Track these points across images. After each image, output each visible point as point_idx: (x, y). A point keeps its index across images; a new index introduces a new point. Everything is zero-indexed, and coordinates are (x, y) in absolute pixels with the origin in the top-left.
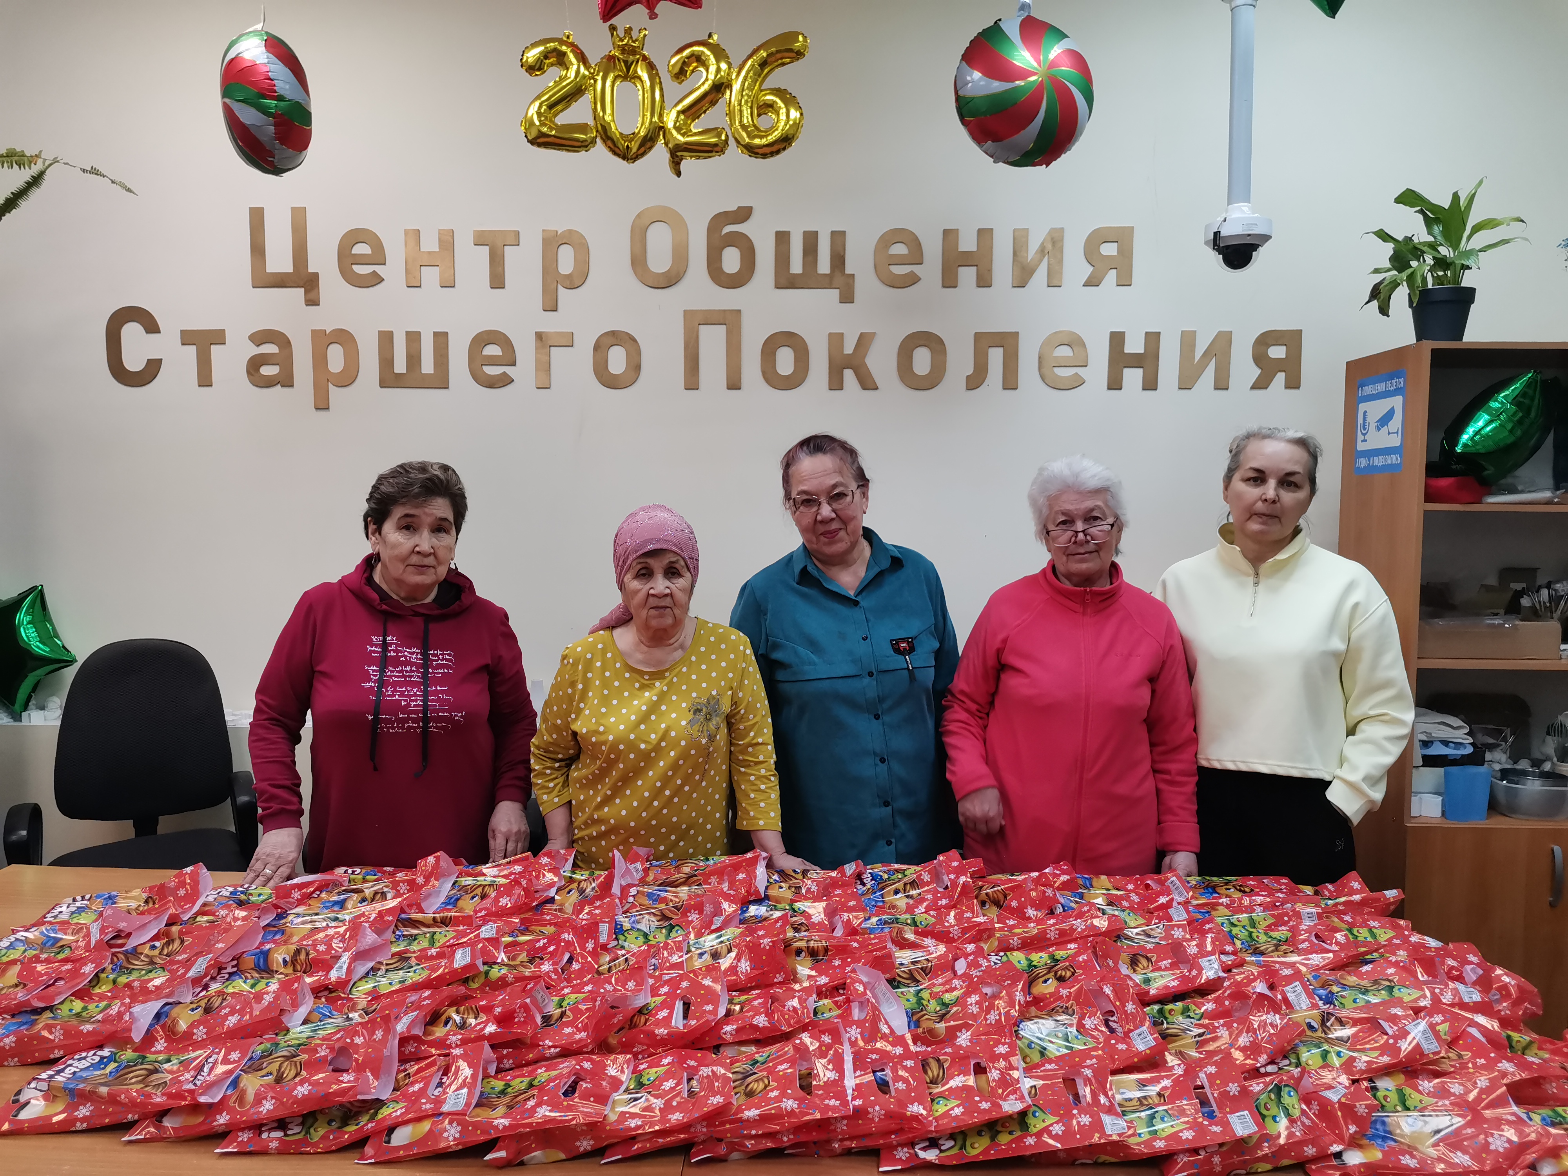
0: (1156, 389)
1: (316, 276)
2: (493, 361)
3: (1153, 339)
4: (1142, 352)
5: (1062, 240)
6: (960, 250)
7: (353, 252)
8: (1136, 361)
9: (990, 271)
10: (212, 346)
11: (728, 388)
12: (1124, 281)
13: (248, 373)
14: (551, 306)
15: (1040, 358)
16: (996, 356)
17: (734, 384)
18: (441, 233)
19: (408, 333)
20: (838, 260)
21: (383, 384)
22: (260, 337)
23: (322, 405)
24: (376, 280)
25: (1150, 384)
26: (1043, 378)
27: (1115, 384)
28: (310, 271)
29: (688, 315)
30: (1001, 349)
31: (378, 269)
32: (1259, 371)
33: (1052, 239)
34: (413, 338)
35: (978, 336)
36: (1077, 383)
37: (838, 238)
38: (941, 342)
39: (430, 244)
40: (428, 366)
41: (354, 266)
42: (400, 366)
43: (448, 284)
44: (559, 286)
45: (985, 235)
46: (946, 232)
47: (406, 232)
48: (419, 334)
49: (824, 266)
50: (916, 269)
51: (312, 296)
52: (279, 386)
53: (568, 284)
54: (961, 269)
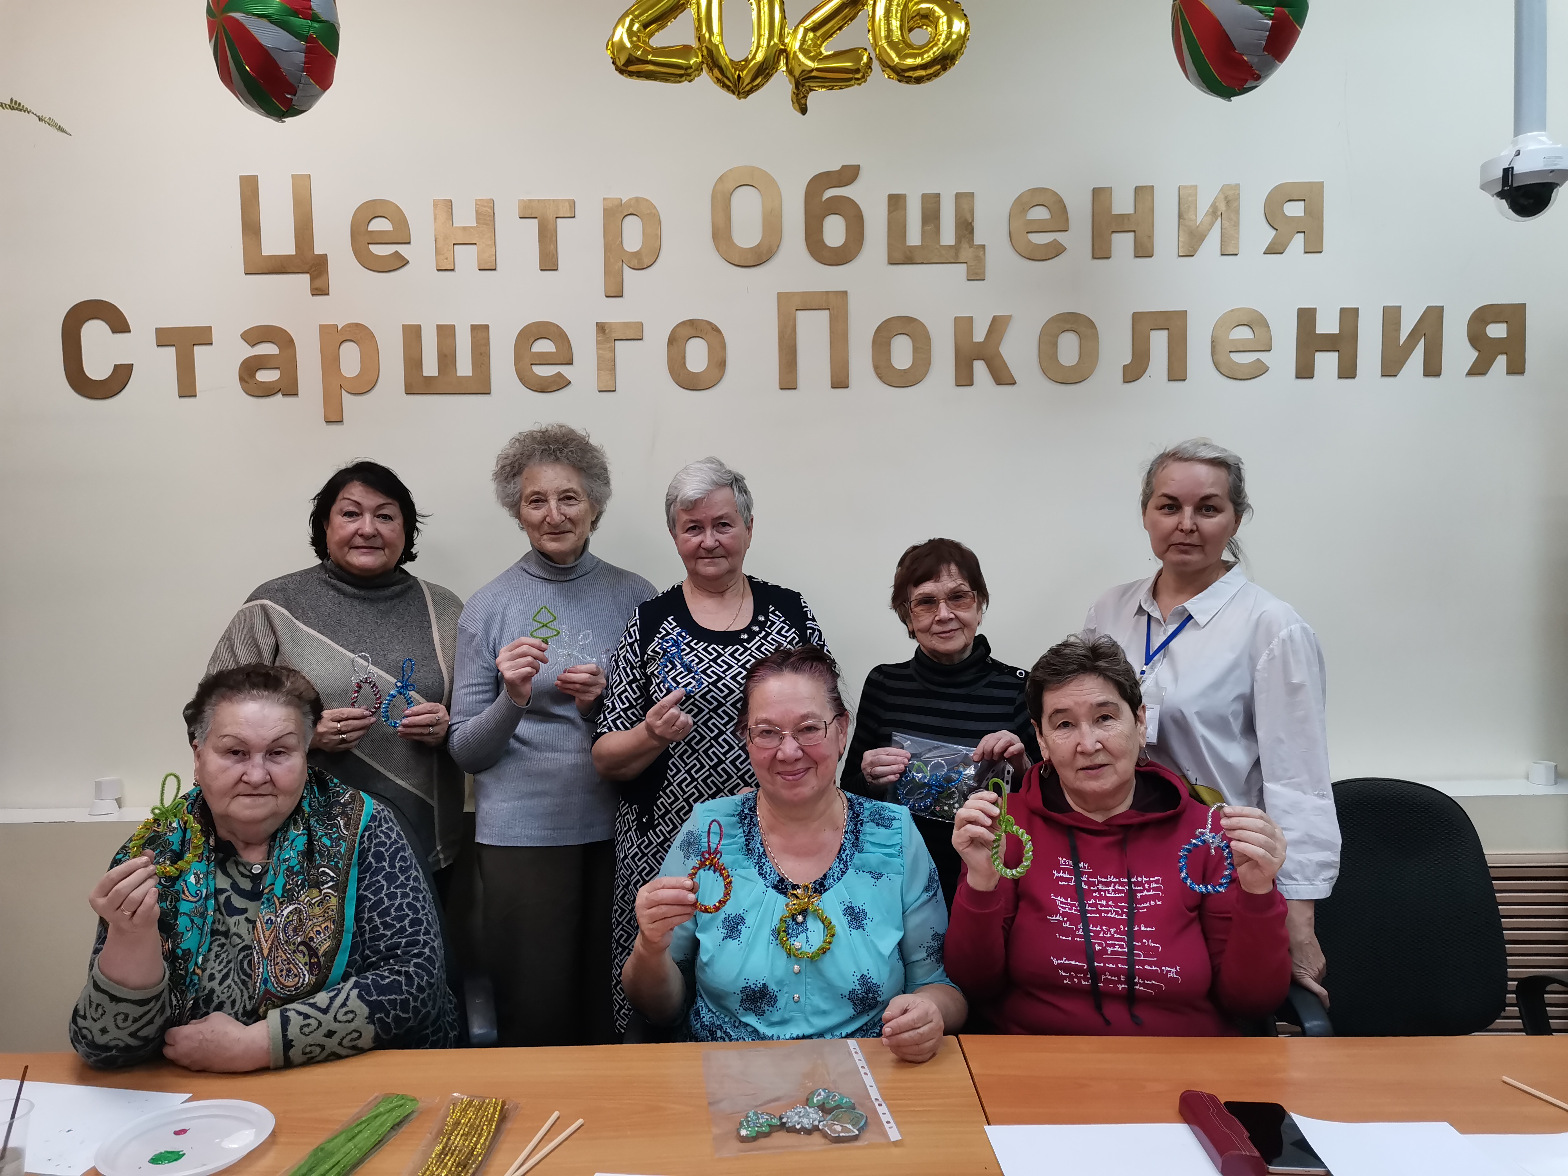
0: (1354, 378)
1: (323, 259)
2: (545, 360)
3: (1349, 316)
4: (1337, 332)
5: (1237, 198)
6: (1113, 213)
7: (369, 229)
8: (1329, 343)
9: (1151, 237)
10: (196, 348)
11: (833, 387)
12: (1314, 247)
13: (242, 379)
14: (615, 292)
15: (1213, 342)
16: (1159, 341)
17: (840, 382)
18: (479, 203)
19: (440, 328)
20: (965, 228)
21: (410, 390)
22: (255, 336)
23: (334, 418)
24: (399, 263)
25: (1348, 371)
26: (1216, 365)
27: (1305, 371)
28: (316, 253)
29: (783, 298)
30: (1165, 332)
31: (402, 249)
32: (1476, 354)
33: (1226, 197)
34: (446, 333)
35: (1137, 318)
36: (1259, 371)
37: (964, 200)
38: (1091, 324)
39: (465, 217)
40: (464, 367)
41: (371, 246)
42: (430, 368)
43: (488, 267)
44: (624, 265)
45: (1143, 193)
46: (1097, 193)
47: (436, 204)
48: (453, 327)
49: (948, 236)
50: (1059, 237)
51: (319, 283)
52: (280, 395)
53: (635, 263)
54: (1114, 236)
